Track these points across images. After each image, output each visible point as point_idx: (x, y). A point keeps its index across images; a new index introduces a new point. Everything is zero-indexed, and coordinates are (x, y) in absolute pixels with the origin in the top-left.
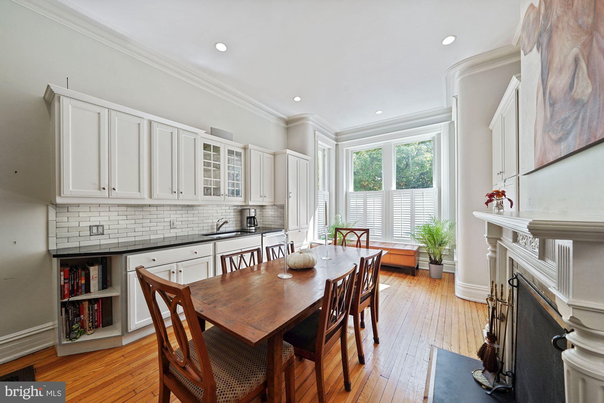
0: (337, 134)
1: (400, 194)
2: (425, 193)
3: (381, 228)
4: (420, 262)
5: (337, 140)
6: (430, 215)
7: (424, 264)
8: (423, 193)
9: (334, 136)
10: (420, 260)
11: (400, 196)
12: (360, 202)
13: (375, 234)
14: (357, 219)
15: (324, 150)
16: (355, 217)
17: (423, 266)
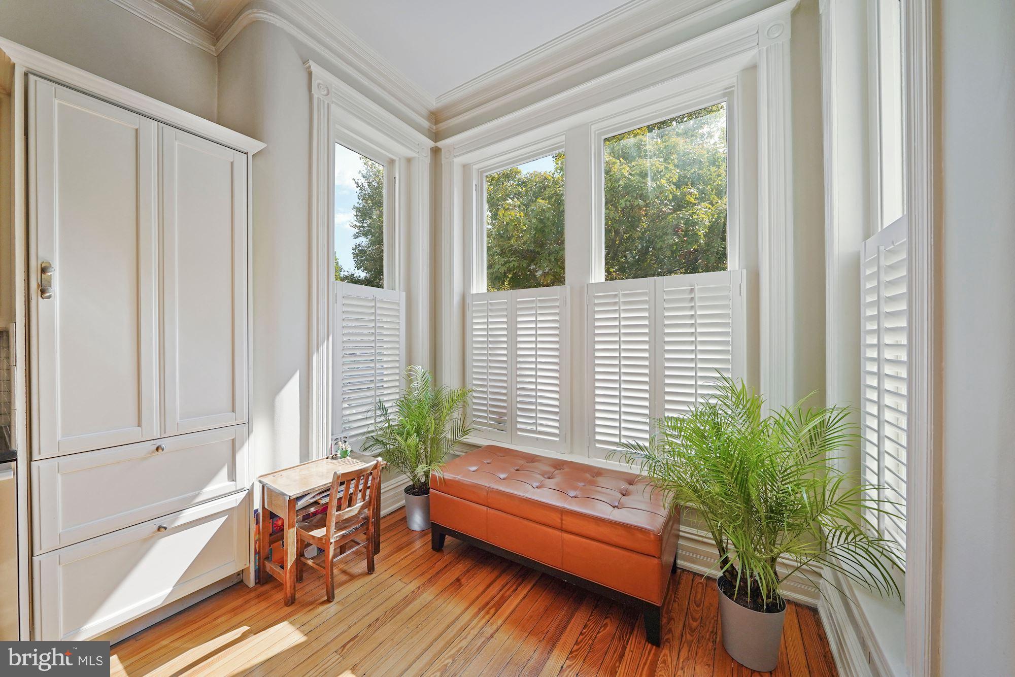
0: (435, 117)
1: (616, 296)
2: (701, 290)
3: (557, 410)
4: (681, 542)
5: (436, 136)
6: (717, 370)
7: (696, 551)
8: (692, 290)
9: (426, 124)
10: (681, 534)
11: (615, 303)
12: (499, 323)
13: (539, 429)
14: (490, 377)
15: (392, 162)
16: (485, 371)
17: (693, 561)
